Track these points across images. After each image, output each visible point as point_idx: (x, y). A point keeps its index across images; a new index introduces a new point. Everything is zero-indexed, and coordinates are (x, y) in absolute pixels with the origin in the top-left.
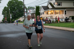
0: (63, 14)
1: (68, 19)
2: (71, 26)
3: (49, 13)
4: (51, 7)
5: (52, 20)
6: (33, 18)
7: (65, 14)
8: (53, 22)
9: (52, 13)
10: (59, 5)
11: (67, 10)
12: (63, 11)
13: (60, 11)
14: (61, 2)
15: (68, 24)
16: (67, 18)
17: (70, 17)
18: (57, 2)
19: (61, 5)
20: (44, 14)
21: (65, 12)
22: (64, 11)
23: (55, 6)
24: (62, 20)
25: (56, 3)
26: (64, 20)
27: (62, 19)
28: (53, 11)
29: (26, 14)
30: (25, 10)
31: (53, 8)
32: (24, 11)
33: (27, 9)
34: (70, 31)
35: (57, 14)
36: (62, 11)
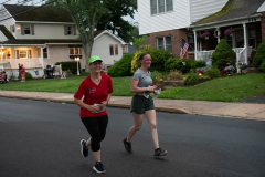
0: (39, 55)
1: (53, 70)
3: (1, 54)
4: (5, 39)
5: (8, 74)
7: (45, 56)
8: (12, 80)
9: (9, 55)
10: (27, 32)
11: (50, 46)
12: (38, 49)
13: (29, 48)
14: (33, 25)
15: (53, 84)
16: (49, 66)
17: (58, 64)
18: (22, 25)
19: (33, 34)
21: (45, 50)
22: (42, 49)
23: (17, 35)
24: (37, 73)
25: (18, 28)
26: (41, 73)
27: (36, 70)
28: (10, 49)
31: (12, 40)
34: (60, 102)
35: (23, 56)
36: (35, 48)
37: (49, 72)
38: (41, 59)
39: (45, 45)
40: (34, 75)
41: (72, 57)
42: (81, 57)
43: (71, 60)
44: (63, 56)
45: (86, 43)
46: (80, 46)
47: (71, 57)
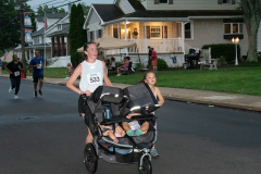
0: (178, 35)
1: (198, 57)
2: (208, 84)
3: (125, 31)
4: (132, 10)
5: (134, 61)
6: (59, 52)
7: (188, 35)
9: (135, 34)
11: (195, 20)
12: (178, 26)
13: (165, 24)
15: (197, 77)
16: (192, 51)
17: (206, 47)
19: (171, 3)
20: (105, 35)
21: (187, 27)
22: (183, 25)
23: (148, 4)
24: (174, 60)
26: (181, 61)
27: (174, 55)
28: (137, 25)
29: (28, 38)
30: (28, 21)
31: (140, 12)
32: (21, 26)
33: (33, 17)
34: (206, 104)
35: (155, 35)
36: (174, 22)
37: (192, 59)
38: (182, 40)
39: (188, 19)
40: (170, 63)
41: (228, 37)
42: (241, 37)
43: (225, 42)
44: (215, 35)
45: (250, 16)
46: (241, 21)
47: (226, 37)
